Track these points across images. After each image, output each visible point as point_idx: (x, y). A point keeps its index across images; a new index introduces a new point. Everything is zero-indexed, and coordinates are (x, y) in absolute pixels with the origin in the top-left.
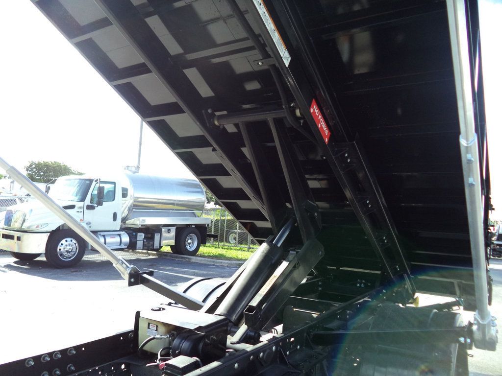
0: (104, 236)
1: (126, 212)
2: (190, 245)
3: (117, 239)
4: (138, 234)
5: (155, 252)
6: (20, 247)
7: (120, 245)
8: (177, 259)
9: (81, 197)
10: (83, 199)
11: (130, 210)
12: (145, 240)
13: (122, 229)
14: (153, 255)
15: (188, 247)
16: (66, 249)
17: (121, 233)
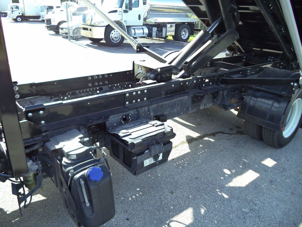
0: (134, 29)
1: (146, 14)
2: (184, 36)
3: (141, 31)
4: (153, 28)
5: (163, 39)
6: (91, 35)
7: (143, 34)
8: (175, 44)
9: (120, 5)
10: (121, 7)
11: (148, 13)
12: (157, 32)
13: (144, 25)
14: (162, 41)
15: (183, 37)
16: (114, 36)
17: (143, 27)
